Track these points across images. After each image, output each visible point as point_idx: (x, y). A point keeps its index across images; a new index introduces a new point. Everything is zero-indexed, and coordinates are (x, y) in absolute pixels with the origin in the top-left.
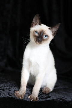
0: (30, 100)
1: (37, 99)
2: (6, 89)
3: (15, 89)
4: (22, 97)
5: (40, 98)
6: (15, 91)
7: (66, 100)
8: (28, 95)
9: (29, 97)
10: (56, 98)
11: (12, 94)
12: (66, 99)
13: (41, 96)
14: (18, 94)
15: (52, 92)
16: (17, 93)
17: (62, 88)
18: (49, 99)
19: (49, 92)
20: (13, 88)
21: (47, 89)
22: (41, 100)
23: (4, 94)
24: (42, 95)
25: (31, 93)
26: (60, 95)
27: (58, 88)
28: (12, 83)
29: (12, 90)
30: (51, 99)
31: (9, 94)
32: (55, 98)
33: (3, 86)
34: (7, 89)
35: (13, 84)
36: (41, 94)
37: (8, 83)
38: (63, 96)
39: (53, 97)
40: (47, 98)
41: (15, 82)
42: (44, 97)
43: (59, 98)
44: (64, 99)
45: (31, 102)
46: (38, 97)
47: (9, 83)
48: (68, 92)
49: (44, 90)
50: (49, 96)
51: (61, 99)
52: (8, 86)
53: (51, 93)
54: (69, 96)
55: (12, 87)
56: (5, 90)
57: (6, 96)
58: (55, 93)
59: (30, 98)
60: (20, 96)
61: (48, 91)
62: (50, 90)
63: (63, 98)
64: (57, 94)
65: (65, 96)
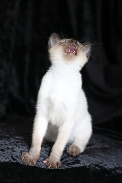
0: (47, 166)
1: (58, 166)
2: (8, 149)
3: (23, 149)
4: (33, 163)
5: (63, 163)
6: (21, 152)
7: (106, 167)
8: (43, 158)
9: (45, 162)
10: (89, 164)
11: (17, 156)
12: (106, 165)
13: (64, 160)
14: (28, 157)
15: (82, 154)
16: (26, 155)
17: (98, 147)
18: (77, 165)
19: (78, 154)
20: (19, 147)
21: (74, 149)
22: (65, 167)
23: (5, 157)
24: (67, 159)
25: (49, 155)
26: (96, 159)
27: (93, 147)
28: (17, 139)
29: (18, 150)
30: (82, 165)
31: (12, 157)
32: (87, 164)
33: (3, 144)
34: (10, 149)
35: (19, 141)
36: (65, 157)
37: (12, 138)
38: (100, 161)
39: (85, 162)
40: (74, 163)
41: (22, 138)
42: (70, 162)
43: (93, 164)
44: (101, 165)
45: (48, 169)
46: (60, 162)
47: (12, 140)
48: (109, 154)
49: (70, 149)
50: (77, 160)
51: (97, 165)
52: (11, 145)
53: (81, 156)
54: (110, 161)
55: (17, 146)
56: (6, 150)
57: (7, 160)
58: (87, 156)
59: (47, 163)
60: (30, 162)
61: (77, 152)
62: (79, 151)
63: (101, 163)
64: (90, 157)
65: (104, 161)
